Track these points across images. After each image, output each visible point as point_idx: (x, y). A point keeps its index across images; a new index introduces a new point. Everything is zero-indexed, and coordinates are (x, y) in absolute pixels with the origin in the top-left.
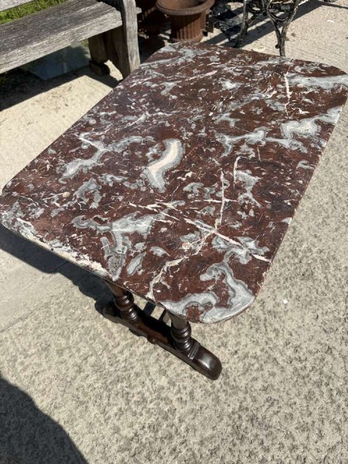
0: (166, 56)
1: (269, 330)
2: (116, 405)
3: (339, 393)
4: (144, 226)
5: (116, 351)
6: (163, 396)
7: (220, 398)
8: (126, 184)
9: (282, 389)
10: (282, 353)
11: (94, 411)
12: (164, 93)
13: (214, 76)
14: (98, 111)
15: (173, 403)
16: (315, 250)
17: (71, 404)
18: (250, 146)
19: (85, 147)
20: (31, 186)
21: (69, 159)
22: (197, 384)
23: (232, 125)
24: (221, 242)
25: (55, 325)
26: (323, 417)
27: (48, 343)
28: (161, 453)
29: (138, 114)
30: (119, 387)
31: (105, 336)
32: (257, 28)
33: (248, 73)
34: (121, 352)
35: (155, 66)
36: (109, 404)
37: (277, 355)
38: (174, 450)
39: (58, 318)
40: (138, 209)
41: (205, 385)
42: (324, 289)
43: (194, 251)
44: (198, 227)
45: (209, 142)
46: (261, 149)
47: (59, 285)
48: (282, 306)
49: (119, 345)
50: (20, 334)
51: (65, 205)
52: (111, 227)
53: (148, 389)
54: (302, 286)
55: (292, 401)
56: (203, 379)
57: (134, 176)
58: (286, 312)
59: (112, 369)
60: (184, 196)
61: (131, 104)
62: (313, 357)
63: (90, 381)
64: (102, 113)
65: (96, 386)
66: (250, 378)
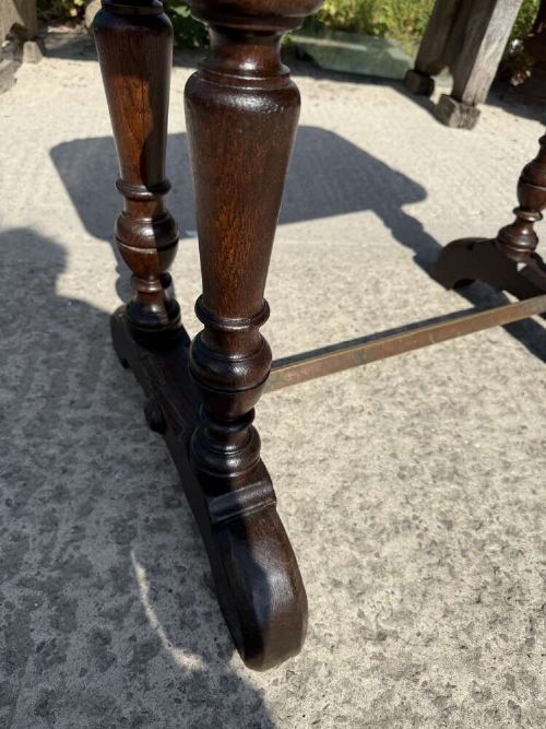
5: (67, 414)
31: (77, 376)
49: (88, 407)
59: (21, 443)
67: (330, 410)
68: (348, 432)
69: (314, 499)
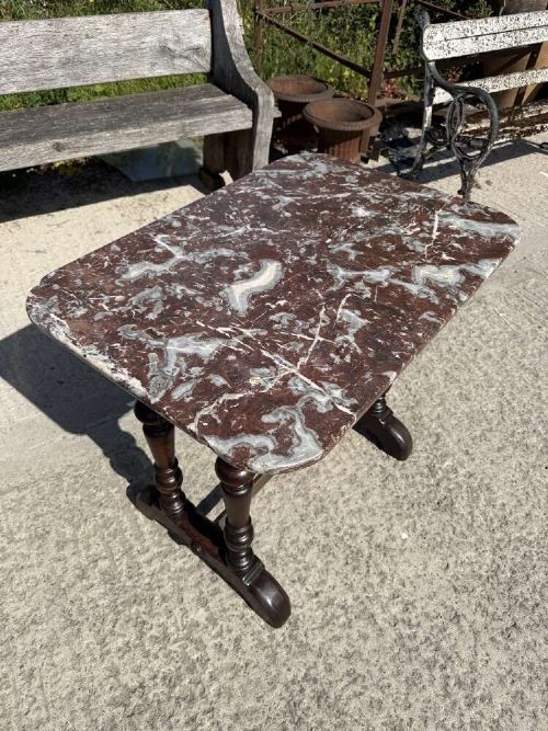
0: (291, 166)
1: (372, 572)
2: (125, 636)
3: (459, 683)
4: (208, 349)
5: (142, 559)
6: (196, 636)
7: (278, 656)
8: (199, 300)
9: (373, 661)
10: (384, 608)
11: (88, 638)
12: (275, 207)
13: (346, 199)
14: (187, 214)
15: (208, 650)
16: (462, 471)
17: (57, 622)
18: (367, 284)
19: (158, 250)
20: (79, 282)
21: (135, 259)
22: (249, 629)
23: (352, 257)
24: (299, 384)
25: (63, 506)
26: (429, 714)
27: (47, 529)
28: (172, 720)
29: (236, 226)
30: (133, 611)
31: (131, 535)
32: (440, 166)
33: (390, 203)
34: (149, 562)
35: (274, 175)
36: (112, 633)
37: (376, 609)
38: (193, 720)
39: (70, 497)
40: (206, 329)
41: (260, 633)
42: (464, 529)
43: (263, 388)
44: (277, 362)
45: (318, 271)
46: (381, 290)
47: (83, 451)
48: (399, 541)
49: (148, 551)
50: (10, 509)
51: (115, 310)
52: (166, 343)
53: (176, 621)
54: (434, 519)
55: (386, 681)
56: (259, 623)
57: (211, 293)
58: (402, 552)
59: (129, 583)
60: (269, 325)
61: (231, 213)
62: (429, 624)
63: (94, 593)
64: (192, 217)
65: (100, 603)
66: (330, 635)
67: (261, 499)
68: (273, 507)
69: (271, 550)
